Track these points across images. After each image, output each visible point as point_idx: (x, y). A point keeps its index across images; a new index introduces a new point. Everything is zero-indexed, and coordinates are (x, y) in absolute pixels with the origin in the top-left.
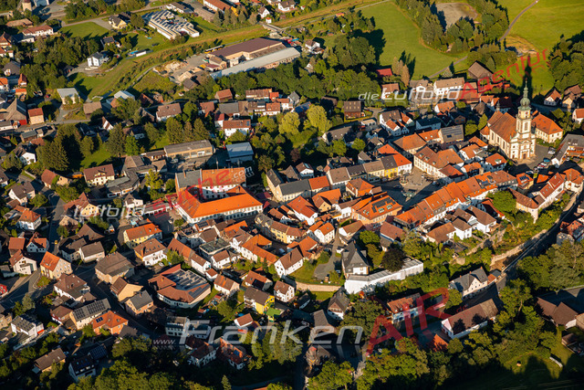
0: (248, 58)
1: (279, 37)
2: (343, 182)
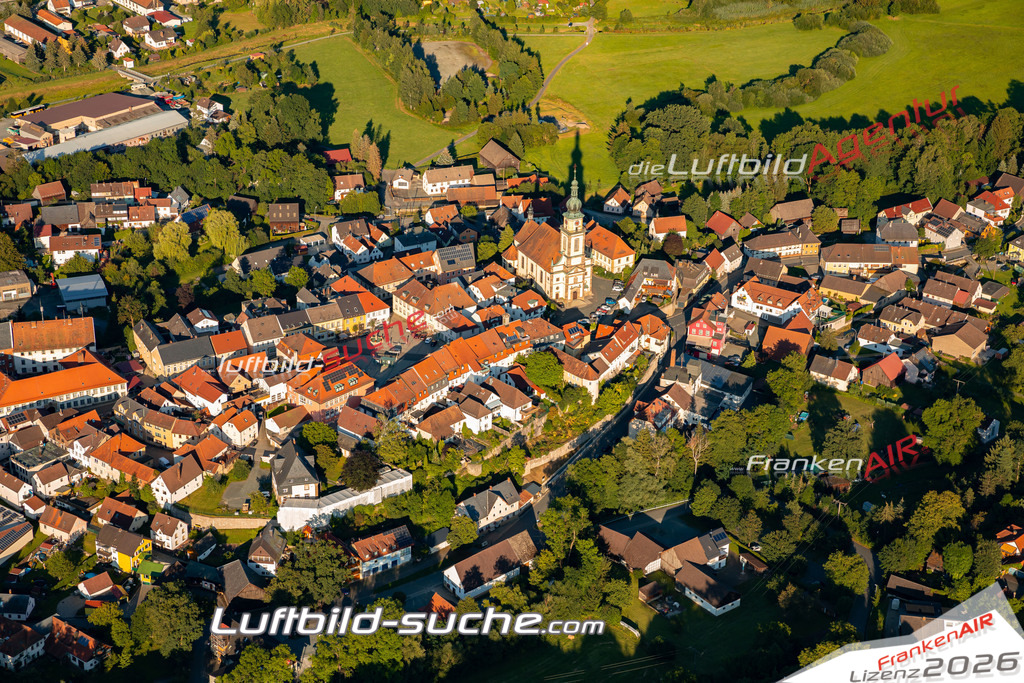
0: (92, 128)
1: (148, 92)
2: (270, 341)
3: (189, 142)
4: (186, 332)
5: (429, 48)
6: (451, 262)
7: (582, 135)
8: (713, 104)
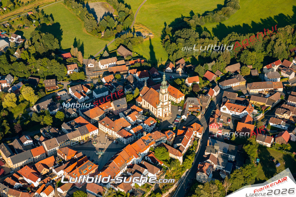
2: (54, 148)
3: (10, 54)
4: (20, 148)
5: (91, 5)
6: (118, 106)
7: (151, 38)
8: (195, 23)
